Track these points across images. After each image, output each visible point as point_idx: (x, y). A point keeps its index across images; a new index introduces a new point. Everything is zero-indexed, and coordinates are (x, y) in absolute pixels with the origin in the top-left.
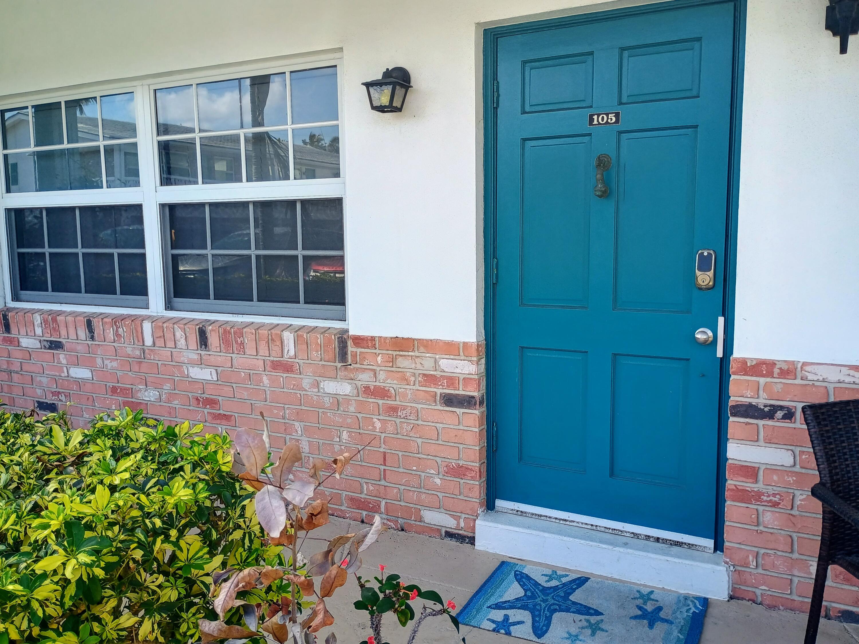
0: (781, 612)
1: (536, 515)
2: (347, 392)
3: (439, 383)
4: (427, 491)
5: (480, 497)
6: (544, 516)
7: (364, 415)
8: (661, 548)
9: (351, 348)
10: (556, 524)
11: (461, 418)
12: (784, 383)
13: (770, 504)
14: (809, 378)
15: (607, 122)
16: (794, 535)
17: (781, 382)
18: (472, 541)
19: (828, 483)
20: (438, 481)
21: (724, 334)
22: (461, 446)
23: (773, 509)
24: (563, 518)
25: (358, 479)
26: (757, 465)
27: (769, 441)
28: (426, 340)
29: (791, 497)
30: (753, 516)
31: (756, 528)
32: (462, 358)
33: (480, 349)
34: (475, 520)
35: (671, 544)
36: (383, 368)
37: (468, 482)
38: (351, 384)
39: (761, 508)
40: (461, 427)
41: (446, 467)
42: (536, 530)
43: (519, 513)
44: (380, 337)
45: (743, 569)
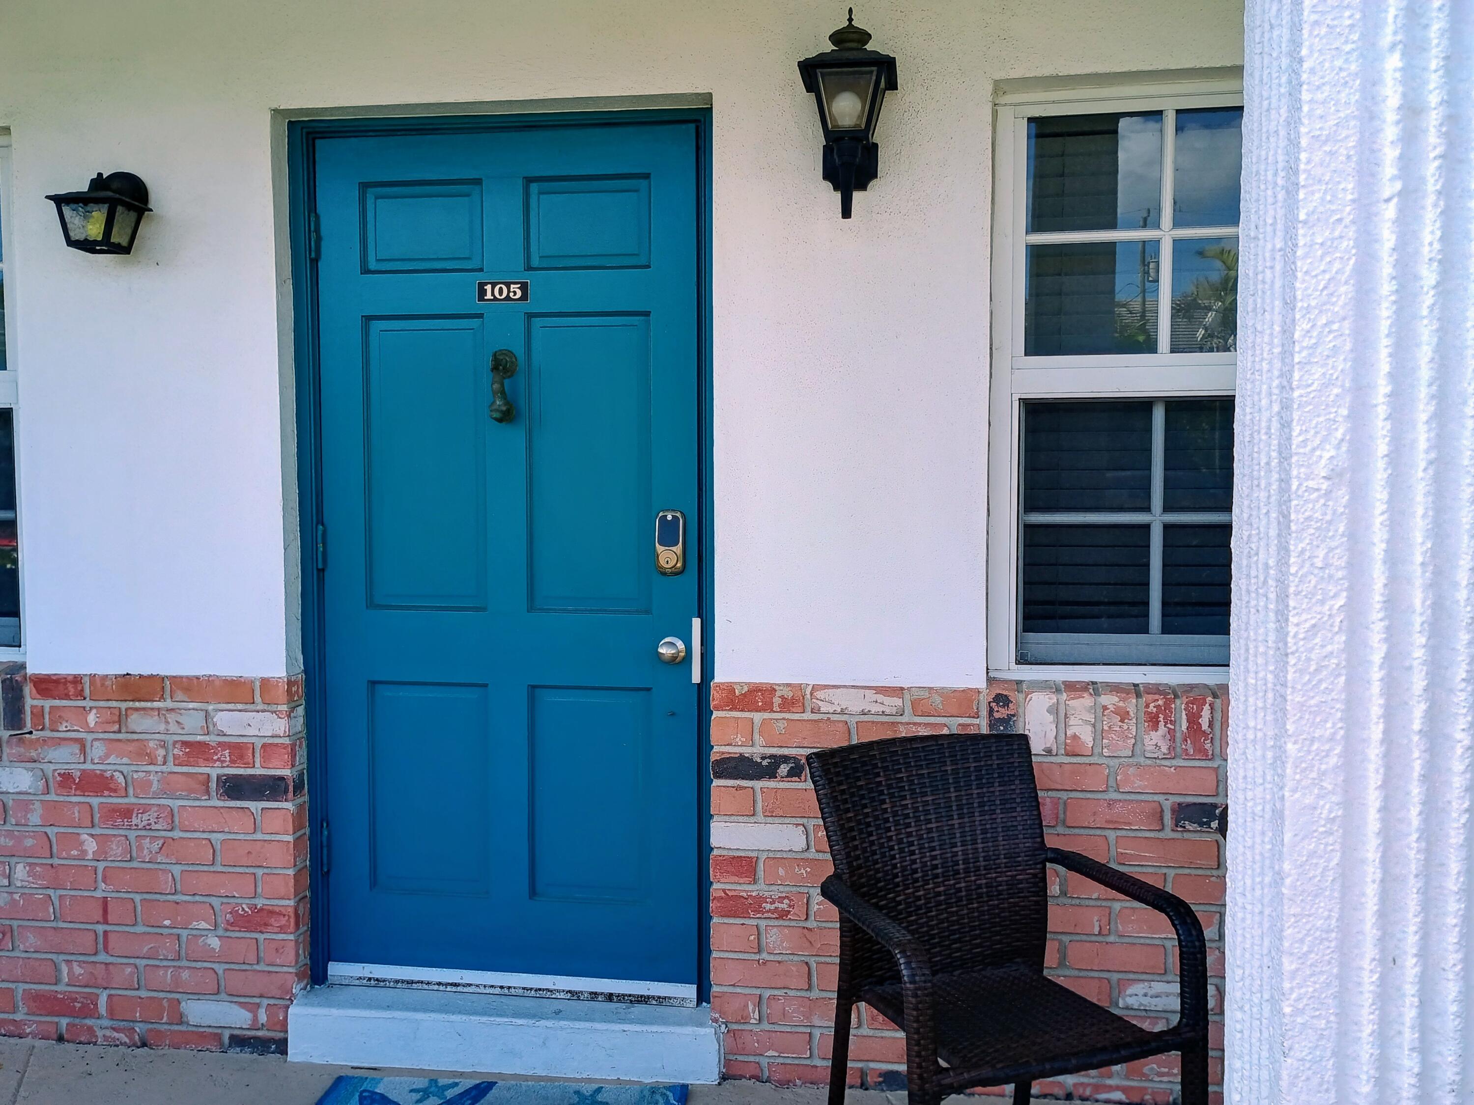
0: (797, 1090)
1: (403, 981)
2: (24, 788)
3: (215, 758)
4: (194, 964)
5: (297, 962)
6: (418, 982)
7: (62, 830)
8: (615, 1011)
9: (31, 700)
10: (440, 994)
11: (259, 819)
12: (788, 719)
13: (775, 915)
14: (823, 709)
15: (508, 298)
16: (812, 961)
17: (784, 719)
18: (282, 1046)
19: (844, 873)
20: (214, 943)
21: (702, 645)
22: (260, 872)
23: (781, 922)
24: (450, 982)
25: (50, 956)
26: (754, 854)
27: (770, 813)
28: (187, 677)
29: (805, 900)
30: (752, 938)
31: (757, 957)
32: (260, 707)
33: (294, 689)
34: (288, 1007)
35: (631, 1001)
36: (101, 736)
37: (274, 936)
38: (32, 769)
39: (763, 924)
40: (259, 836)
41: (231, 913)
42: (401, 1010)
43: (372, 982)
44: (93, 677)
45: (740, 1027)
